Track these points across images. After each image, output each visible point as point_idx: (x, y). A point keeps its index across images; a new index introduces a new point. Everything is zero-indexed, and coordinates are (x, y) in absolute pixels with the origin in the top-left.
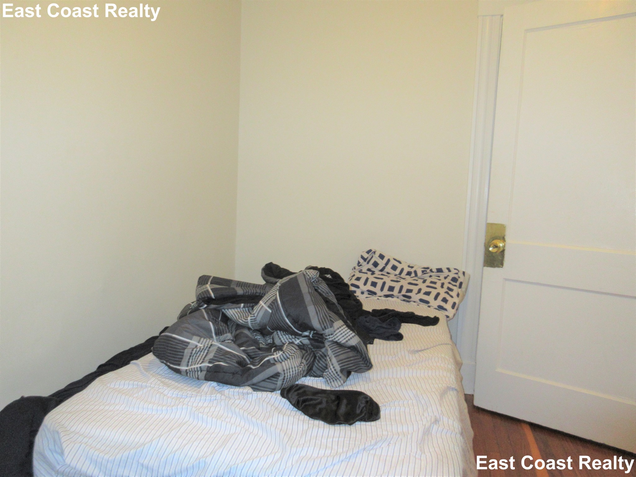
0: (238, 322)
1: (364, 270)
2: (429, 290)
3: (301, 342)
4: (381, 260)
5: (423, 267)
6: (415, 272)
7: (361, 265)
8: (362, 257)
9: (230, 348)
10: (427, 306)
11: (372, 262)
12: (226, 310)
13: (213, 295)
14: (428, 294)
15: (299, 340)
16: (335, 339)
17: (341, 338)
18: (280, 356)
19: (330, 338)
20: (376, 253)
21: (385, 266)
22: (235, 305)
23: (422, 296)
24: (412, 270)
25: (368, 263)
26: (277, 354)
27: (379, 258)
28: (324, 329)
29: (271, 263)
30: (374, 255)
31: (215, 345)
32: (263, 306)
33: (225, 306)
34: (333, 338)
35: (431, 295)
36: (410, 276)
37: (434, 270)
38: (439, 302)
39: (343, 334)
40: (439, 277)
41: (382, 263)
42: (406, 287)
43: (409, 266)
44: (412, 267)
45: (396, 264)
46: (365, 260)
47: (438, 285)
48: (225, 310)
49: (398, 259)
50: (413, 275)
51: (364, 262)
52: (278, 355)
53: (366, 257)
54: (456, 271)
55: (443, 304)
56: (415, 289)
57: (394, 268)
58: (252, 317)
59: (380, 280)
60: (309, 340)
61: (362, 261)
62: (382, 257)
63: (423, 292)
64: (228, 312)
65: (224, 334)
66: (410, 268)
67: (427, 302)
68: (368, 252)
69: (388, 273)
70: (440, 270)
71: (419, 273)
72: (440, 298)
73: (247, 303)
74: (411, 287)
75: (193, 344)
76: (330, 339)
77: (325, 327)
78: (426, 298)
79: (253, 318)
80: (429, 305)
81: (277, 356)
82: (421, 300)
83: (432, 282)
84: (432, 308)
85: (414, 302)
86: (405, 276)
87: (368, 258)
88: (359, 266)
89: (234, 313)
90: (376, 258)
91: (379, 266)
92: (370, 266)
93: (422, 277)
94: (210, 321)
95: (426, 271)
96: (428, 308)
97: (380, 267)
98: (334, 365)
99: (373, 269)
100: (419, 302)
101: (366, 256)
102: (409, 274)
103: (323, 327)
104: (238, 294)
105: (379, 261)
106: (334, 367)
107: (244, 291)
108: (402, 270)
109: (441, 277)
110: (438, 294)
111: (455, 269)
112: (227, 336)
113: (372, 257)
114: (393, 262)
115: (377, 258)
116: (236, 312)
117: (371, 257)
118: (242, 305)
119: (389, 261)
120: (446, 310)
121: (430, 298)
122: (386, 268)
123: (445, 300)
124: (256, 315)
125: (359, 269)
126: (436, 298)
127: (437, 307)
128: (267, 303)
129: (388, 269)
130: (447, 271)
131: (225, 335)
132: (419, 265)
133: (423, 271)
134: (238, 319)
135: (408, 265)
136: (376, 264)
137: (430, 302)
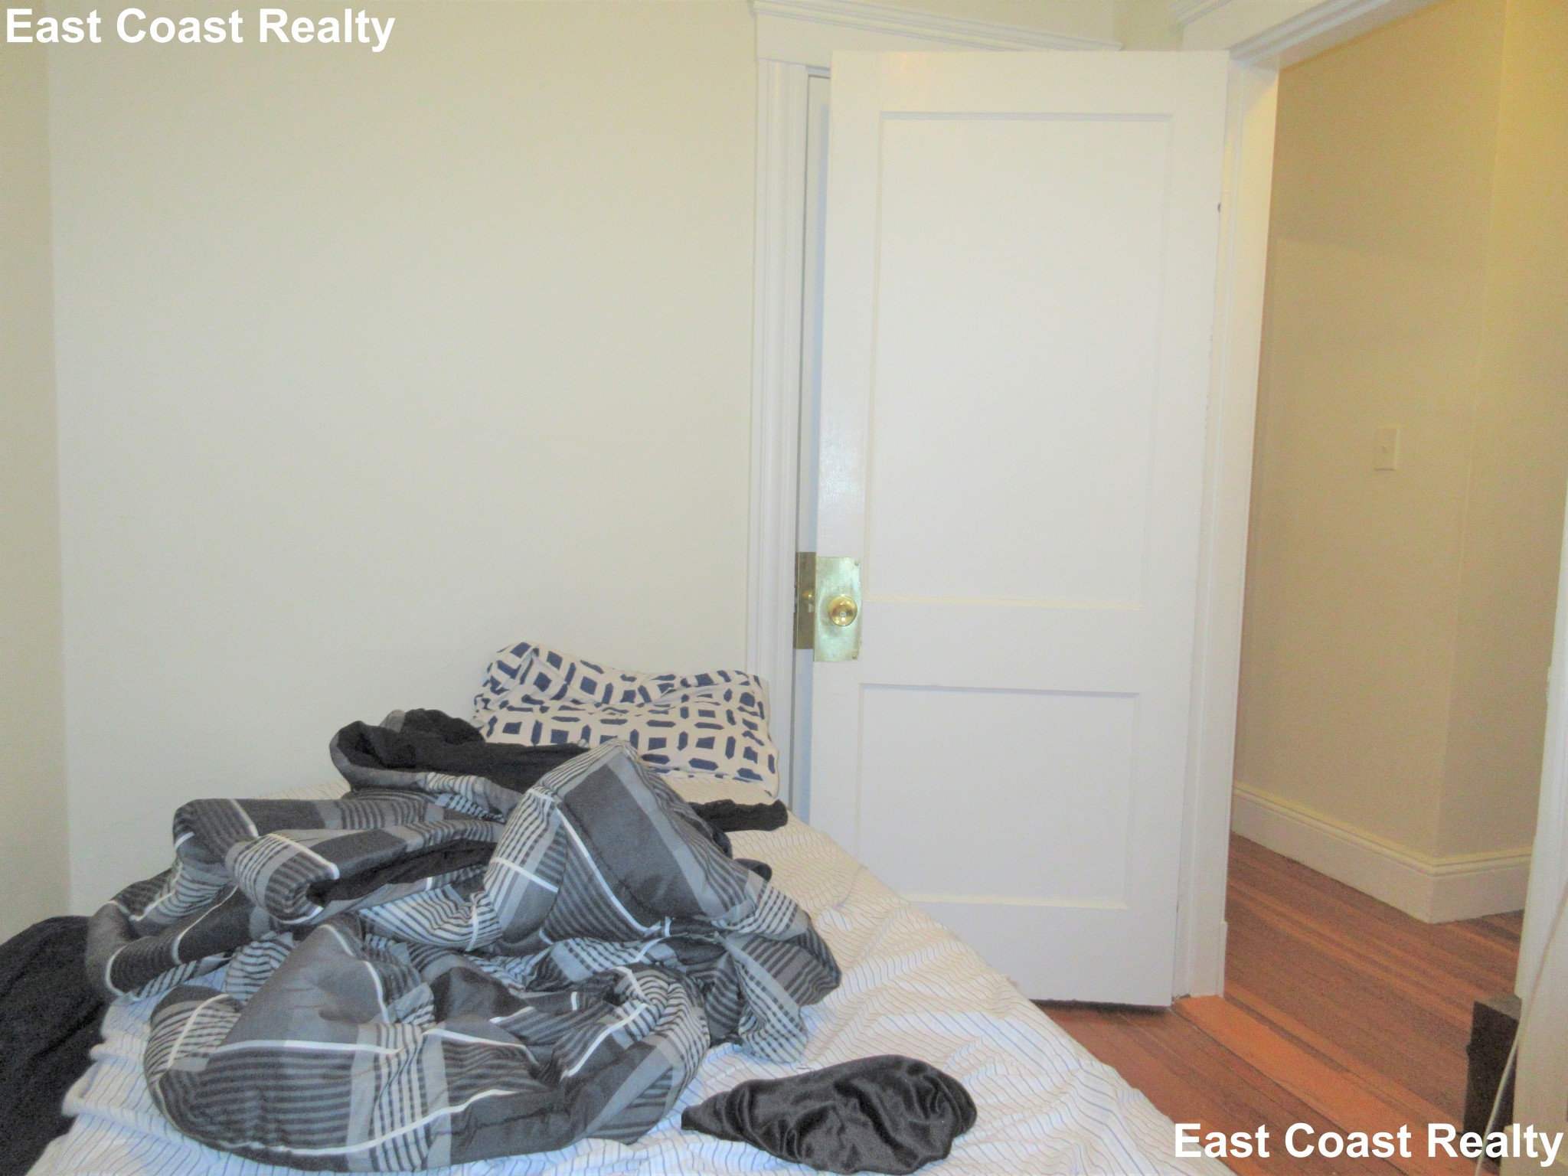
0: (434, 939)
1: (515, 700)
2: (706, 733)
3: (646, 955)
4: (554, 669)
5: (657, 676)
6: (643, 691)
7: (502, 690)
8: (502, 666)
9: (474, 1034)
10: (714, 775)
11: (532, 676)
12: (376, 909)
13: (335, 871)
14: (707, 743)
15: (643, 952)
16: (759, 927)
17: (771, 922)
18: (641, 1015)
19: (743, 927)
20: (541, 652)
21: (565, 683)
22: (404, 887)
23: (693, 752)
24: (634, 686)
25: (522, 681)
26: (626, 1011)
27: (549, 664)
28: (729, 904)
29: (357, 725)
30: (535, 658)
31: (435, 1037)
32: (517, 874)
33: (373, 898)
34: (754, 927)
35: (716, 745)
36: (632, 702)
37: (692, 681)
38: (739, 761)
39: (775, 909)
40: (710, 696)
41: (557, 678)
42: (646, 734)
43: (624, 678)
44: (632, 679)
45: (592, 674)
46: (512, 673)
47: (721, 718)
48: (370, 909)
49: (593, 662)
50: (639, 699)
51: (512, 680)
52: (634, 1015)
53: (514, 666)
54: (743, 679)
55: (748, 764)
56: (672, 736)
57: (588, 686)
58: (482, 914)
59: (572, 723)
60: (672, 947)
61: (502, 677)
62: (555, 660)
63: (692, 740)
64: (383, 912)
65: (409, 990)
66: (628, 683)
67: (711, 766)
68: (520, 650)
69: (575, 702)
70: (704, 680)
71: (654, 693)
72: (739, 751)
73: (444, 873)
74: (659, 733)
75: (365, 1055)
76: (747, 930)
77: (731, 899)
78: (704, 754)
79: (488, 916)
80: (717, 771)
81: (631, 1018)
82: (696, 763)
83: (703, 713)
84: (728, 779)
85: (677, 769)
86: (619, 703)
87: (520, 666)
88: (498, 692)
89: (407, 914)
90: (541, 666)
91: (551, 685)
92: (530, 688)
93: (664, 701)
94: (364, 958)
95: (672, 685)
96: (719, 780)
97: (554, 689)
98: (781, 1001)
99: (538, 695)
100: (690, 768)
101: (513, 662)
102: (628, 696)
103: (726, 898)
104: (409, 850)
105: (551, 672)
106: (781, 1007)
107: (423, 836)
108: (609, 690)
109: (713, 696)
110: (731, 743)
111: (739, 673)
112: (419, 997)
113: (531, 663)
114: (582, 672)
115: (545, 665)
116: (414, 908)
117: (528, 662)
118: (430, 881)
119: (572, 669)
120: (758, 777)
121: (716, 754)
122: (569, 688)
123: (750, 754)
124: (497, 907)
125: (498, 701)
126: (730, 752)
127: (738, 775)
128: (529, 860)
129: (575, 691)
130: (721, 679)
131: (414, 992)
132: (648, 672)
133: (663, 688)
134: (431, 931)
135: (621, 675)
136: (543, 682)
137: (718, 764)
